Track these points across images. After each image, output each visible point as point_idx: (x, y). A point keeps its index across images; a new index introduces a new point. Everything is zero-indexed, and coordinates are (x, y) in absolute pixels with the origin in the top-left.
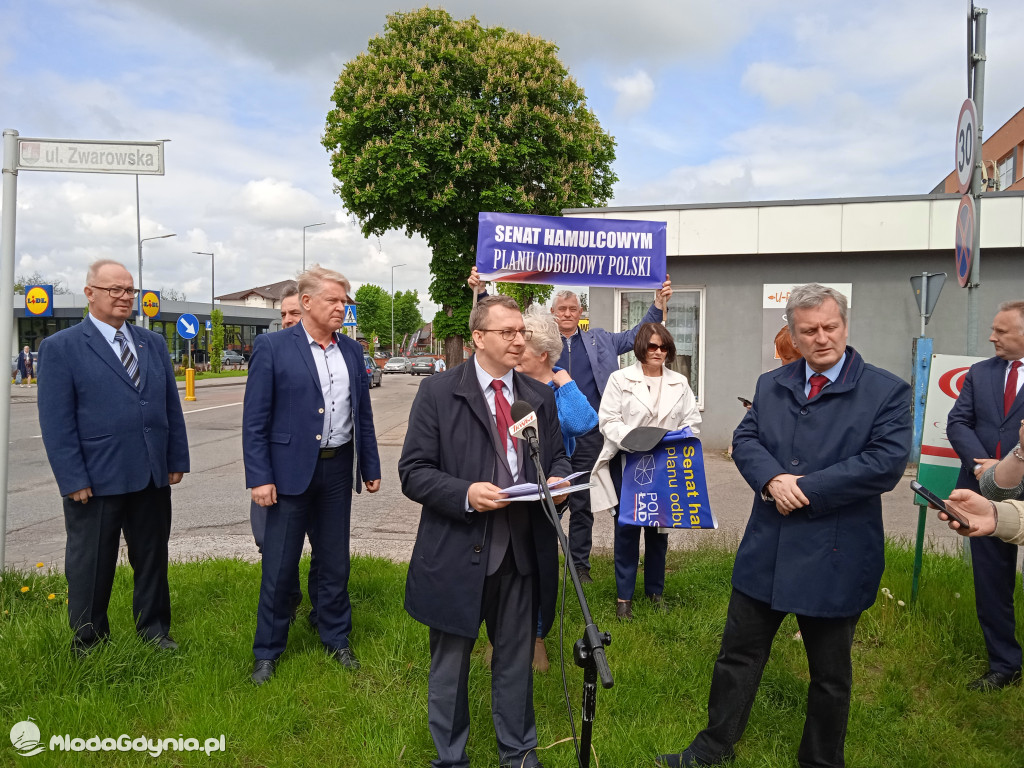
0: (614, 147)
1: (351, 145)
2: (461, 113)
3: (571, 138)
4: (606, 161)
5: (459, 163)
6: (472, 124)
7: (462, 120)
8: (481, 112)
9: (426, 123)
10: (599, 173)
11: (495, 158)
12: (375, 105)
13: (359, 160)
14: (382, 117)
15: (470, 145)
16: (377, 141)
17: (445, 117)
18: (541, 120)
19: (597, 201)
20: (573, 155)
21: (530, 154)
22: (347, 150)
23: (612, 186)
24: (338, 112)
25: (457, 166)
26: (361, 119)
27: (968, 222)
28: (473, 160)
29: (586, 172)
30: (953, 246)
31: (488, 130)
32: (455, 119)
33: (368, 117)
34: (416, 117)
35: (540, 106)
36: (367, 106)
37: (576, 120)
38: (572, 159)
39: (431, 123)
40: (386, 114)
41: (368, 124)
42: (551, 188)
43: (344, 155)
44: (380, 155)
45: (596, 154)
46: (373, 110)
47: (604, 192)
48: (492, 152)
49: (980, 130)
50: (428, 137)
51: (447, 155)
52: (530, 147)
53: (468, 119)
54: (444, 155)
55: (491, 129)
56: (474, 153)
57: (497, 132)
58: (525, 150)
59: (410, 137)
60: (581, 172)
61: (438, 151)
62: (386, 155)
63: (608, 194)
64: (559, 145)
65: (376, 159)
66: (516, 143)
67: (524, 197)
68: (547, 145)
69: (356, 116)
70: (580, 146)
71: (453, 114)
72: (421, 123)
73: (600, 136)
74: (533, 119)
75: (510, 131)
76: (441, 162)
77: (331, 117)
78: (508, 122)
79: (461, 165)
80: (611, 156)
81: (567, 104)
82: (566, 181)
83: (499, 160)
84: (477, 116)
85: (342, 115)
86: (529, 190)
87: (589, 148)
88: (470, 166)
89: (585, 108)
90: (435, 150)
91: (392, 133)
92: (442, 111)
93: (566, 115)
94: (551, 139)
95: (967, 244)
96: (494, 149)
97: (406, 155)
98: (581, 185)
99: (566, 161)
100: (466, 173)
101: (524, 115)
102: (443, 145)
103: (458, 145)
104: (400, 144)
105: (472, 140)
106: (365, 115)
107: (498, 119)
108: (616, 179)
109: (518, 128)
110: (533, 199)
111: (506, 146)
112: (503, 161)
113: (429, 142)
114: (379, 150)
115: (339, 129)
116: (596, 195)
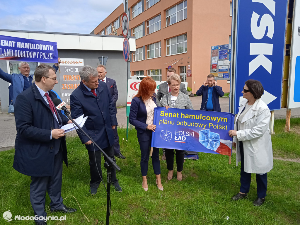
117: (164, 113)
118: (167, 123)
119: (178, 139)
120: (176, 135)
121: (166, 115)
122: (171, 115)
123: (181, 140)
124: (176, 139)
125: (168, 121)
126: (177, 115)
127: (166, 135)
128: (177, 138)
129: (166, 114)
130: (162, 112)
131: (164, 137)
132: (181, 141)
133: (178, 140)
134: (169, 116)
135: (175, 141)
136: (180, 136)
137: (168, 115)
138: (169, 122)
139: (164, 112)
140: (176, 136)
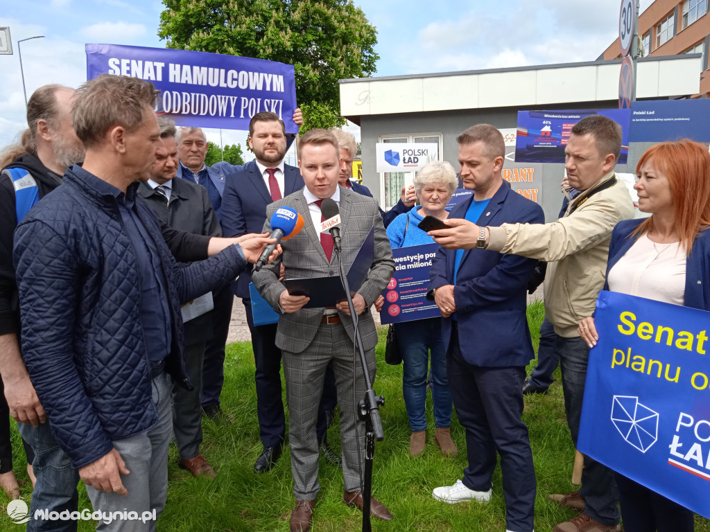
0: (376, 34)
1: (181, 37)
2: (262, 10)
3: (344, 27)
4: (371, 44)
5: (262, 48)
6: (270, 18)
7: (262, 15)
8: (277, 10)
9: (236, 18)
10: (366, 54)
11: (289, 44)
12: (197, 6)
13: (187, 47)
14: (203, 15)
15: (270, 34)
16: (201, 35)
17: (250, 13)
18: (322, 14)
19: (365, 73)
20: (346, 39)
21: (314, 40)
22: (177, 39)
23: (375, 63)
24: (169, 11)
25: (261, 51)
26: (187, 16)
27: (628, 79)
28: (273, 46)
29: (356, 51)
30: (616, 97)
31: (282, 23)
32: (257, 14)
33: (192, 16)
34: (228, 14)
35: (319, 3)
36: (191, 6)
37: (347, 14)
38: (345, 42)
39: (239, 18)
40: (205, 12)
41: (193, 21)
42: (332, 65)
43: (177, 44)
44: (204, 43)
45: (363, 40)
46: (195, 10)
47: (370, 68)
48: (286, 39)
49: (638, 8)
50: (238, 29)
51: (253, 42)
52: (314, 35)
53: (267, 14)
54: (251, 43)
55: (285, 21)
56: (273, 40)
57: (289, 23)
58: (310, 37)
59: (225, 29)
60: (352, 52)
61: (247, 39)
62: (208, 44)
63: (374, 69)
64: (335, 32)
65: (201, 47)
66: (304, 33)
67: (311, 73)
68: (325, 33)
69: (184, 15)
70: (350, 32)
71: (255, 11)
72: (232, 19)
73: (366, 26)
74: (315, 12)
75: (299, 22)
76: (249, 48)
77: (164, 16)
78: (296, 16)
79: (264, 51)
80: (374, 41)
81: (339, 3)
82: (342, 60)
83: (292, 45)
84: (274, 12)
85: (172, 14)
86: (315, 67)
87: (357, 34)
88: (271, 50)
89: (354, 4)
90: (244, 39)
91: (211, 27)
92: (247, 9)
93: (340, 10)
94: (329, 29)
95: (627, 96)
96: (287, 37)
97: (223, 43)
98: (352, 61)
99: (341, 44)
100: (268, 56)
101: (307, 10)
102: (250, 35)
103: (261, 35)
104: (218, 35)
105: (271, 29)
106: (189, 13)
107: (289, 14)
108: (378, 58)
109: (303, 20)
110: (318, 73)
111: (296, 34)
112: (295, 46)
113: (239, 34)
114: (203, 40)
115: (170, 25)
116: (365, 69)
117: (636, 324)
118: (642, 370)
119: (685, 454)
120: (677, 434)
121: (645, 334)
122: (665, 335)
123: (700, 463)
124: (673, 452)
125: (651, 362)
126: (695, 342)
127: (634, 422)
128: (679, 450)
129: (646, 328)
130: (628, 318)
131: (625, 427)
132: (703, 469)
133: (687, 458)
134: (658, 340)
135: (670, 460)
136: (699, 442)
137: (654, 335)
138: (655, 367)
139: (634, 317)
140: (676, 438)
